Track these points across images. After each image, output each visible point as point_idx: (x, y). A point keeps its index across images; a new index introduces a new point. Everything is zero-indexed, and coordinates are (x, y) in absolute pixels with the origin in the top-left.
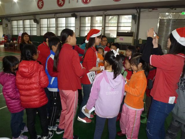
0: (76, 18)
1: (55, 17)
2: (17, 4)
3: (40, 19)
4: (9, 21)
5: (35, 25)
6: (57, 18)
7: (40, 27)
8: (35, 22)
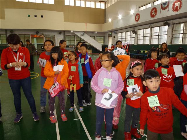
0: (169, 26)
1: (150, 27)
2: (121, 20)
3: (138, 30)
4: (116, 34)
5: (134, 35)
6: (152, 28)
7: (138, 37)
8: (133, 33)
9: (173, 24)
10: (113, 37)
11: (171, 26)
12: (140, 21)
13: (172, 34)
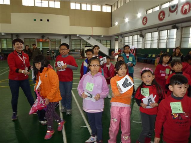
1: (158, 30)
2: (128, 23)
3: (146, 33)
4: (123, 38)
5: (141, 39)
6: (160, 31)
7: (145, 41)
8: (141, 37)
9: (182, 28)
10: (119, 41)
11: (180, 30)
12: (148, 25)
13: (181, 38)
